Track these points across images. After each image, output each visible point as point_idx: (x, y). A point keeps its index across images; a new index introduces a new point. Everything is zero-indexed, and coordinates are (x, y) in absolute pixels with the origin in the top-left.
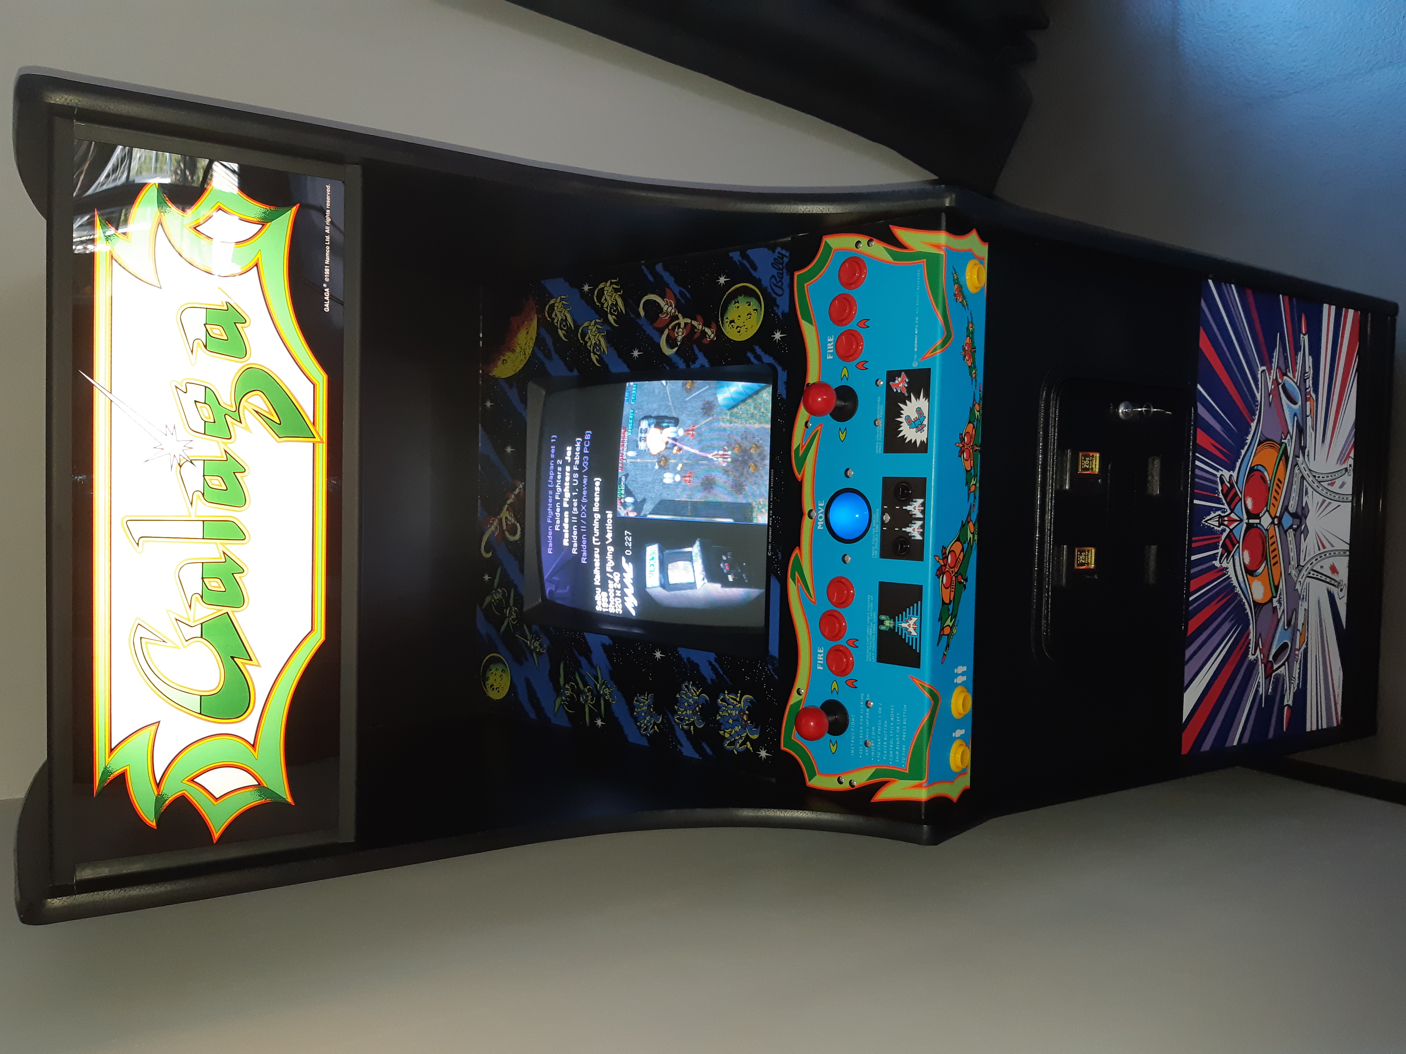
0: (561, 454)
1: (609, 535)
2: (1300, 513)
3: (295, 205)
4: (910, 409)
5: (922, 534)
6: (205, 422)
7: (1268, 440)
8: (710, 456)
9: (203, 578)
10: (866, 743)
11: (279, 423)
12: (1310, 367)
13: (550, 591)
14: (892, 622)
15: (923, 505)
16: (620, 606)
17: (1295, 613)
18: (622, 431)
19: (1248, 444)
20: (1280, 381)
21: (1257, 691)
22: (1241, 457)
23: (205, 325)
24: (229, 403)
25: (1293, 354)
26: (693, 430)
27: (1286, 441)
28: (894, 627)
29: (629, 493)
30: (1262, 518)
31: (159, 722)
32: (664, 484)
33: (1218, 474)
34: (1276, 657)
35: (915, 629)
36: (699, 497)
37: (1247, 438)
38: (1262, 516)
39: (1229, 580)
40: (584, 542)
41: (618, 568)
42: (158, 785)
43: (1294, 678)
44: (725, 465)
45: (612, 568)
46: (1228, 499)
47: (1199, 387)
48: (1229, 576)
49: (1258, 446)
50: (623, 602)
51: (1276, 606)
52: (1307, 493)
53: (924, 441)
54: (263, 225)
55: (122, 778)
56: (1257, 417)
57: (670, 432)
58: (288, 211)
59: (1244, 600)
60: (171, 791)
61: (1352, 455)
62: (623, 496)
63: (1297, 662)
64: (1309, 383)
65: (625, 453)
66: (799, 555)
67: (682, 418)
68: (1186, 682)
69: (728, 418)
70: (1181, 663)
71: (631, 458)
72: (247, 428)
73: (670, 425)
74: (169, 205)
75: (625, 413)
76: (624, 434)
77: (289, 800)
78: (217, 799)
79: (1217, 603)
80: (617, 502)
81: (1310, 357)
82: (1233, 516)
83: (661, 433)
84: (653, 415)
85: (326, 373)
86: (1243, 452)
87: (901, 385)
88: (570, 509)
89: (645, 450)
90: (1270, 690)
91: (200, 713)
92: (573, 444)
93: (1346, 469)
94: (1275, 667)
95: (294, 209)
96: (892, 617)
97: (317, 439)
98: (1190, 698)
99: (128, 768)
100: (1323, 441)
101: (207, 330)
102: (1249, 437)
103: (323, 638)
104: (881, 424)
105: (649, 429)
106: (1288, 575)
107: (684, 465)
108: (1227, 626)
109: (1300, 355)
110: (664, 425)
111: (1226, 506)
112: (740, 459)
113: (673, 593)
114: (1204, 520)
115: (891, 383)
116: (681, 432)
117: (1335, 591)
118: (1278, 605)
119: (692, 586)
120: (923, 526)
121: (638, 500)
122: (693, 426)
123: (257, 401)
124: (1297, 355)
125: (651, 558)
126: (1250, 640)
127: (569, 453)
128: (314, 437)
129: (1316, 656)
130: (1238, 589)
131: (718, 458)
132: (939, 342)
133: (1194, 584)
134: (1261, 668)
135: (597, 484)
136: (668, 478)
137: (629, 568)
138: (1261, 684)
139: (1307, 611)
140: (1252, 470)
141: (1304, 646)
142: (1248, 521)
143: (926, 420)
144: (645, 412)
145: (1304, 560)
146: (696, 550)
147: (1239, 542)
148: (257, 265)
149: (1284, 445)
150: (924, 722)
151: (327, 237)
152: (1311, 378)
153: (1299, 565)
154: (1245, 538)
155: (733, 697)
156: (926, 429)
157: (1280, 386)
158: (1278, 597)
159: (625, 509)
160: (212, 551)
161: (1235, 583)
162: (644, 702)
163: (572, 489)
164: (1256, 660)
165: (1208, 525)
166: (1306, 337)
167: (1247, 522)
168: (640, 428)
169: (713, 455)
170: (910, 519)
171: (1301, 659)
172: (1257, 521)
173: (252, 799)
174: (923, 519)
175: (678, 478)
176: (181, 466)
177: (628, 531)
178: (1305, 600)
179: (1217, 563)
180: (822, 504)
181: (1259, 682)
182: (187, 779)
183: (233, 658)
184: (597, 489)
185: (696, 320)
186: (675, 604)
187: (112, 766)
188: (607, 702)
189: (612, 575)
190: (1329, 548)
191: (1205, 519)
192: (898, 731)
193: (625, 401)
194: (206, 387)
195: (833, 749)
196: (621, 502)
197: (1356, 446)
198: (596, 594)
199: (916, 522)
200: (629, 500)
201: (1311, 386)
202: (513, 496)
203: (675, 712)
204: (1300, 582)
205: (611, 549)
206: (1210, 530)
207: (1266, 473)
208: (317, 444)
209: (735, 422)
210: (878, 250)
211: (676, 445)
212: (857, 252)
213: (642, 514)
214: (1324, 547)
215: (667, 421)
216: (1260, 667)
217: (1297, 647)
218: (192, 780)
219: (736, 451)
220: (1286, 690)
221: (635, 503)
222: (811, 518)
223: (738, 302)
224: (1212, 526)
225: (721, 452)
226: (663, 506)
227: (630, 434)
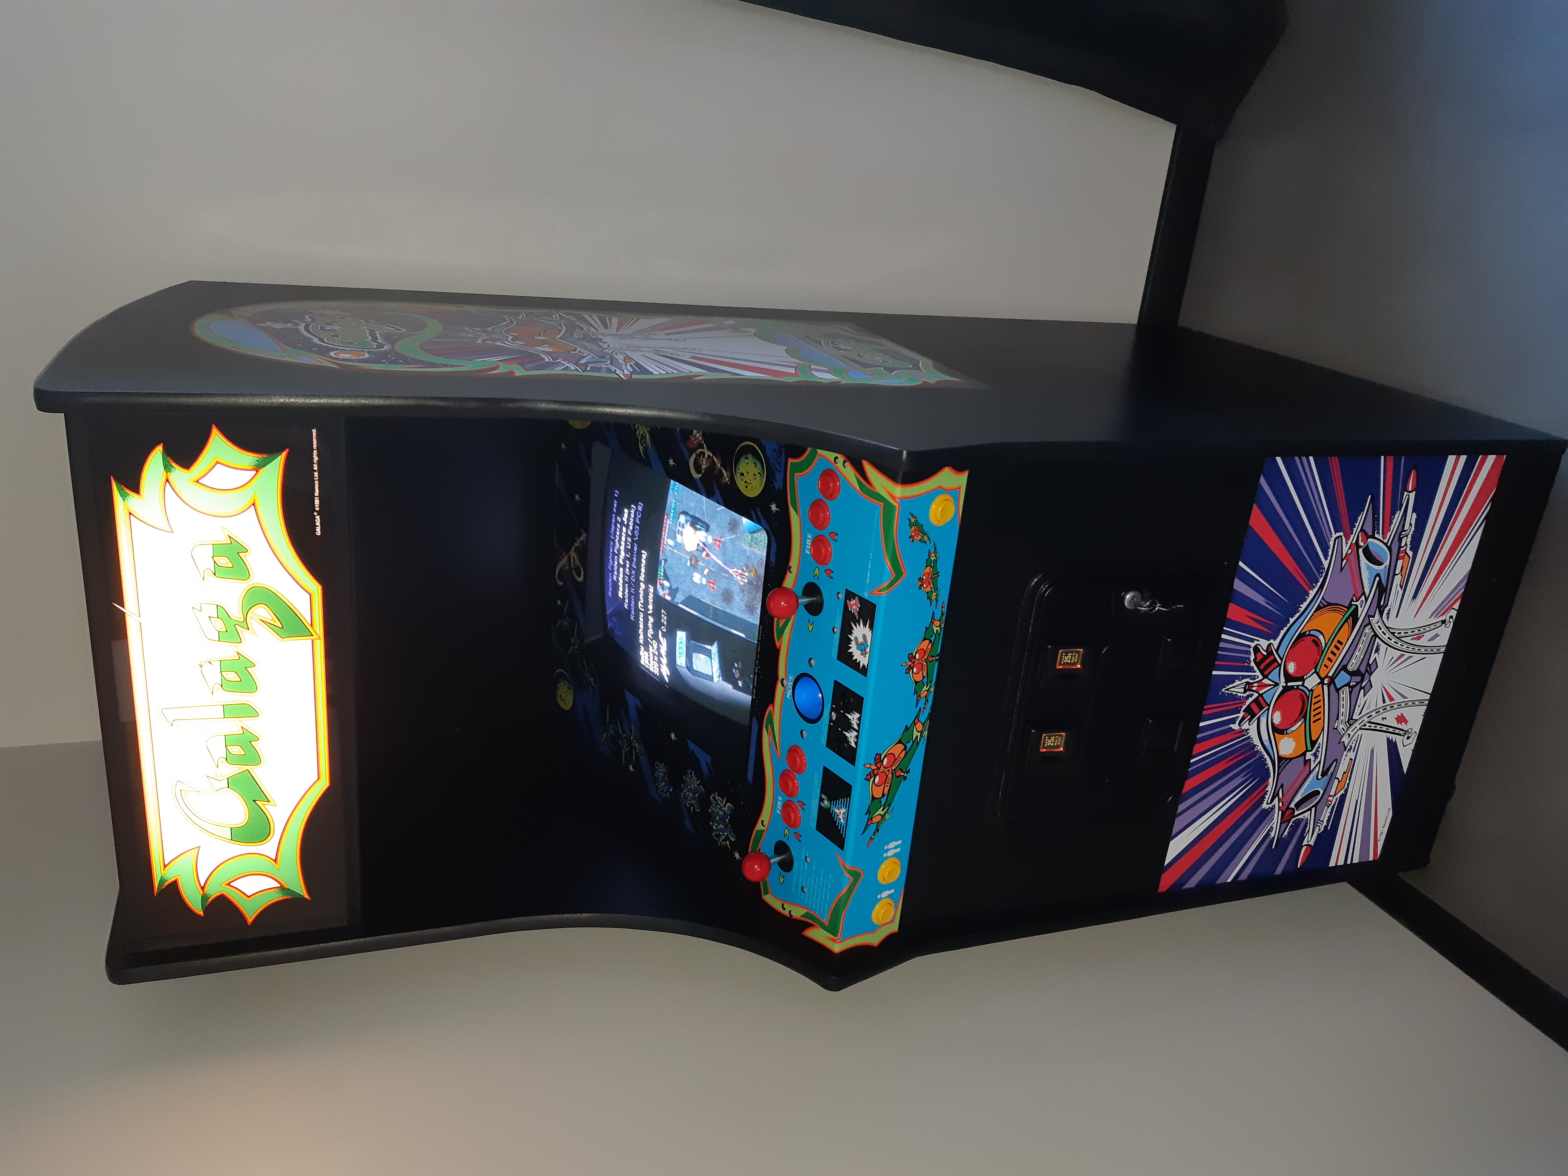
0: (620, 513)
1: (650, 607)
2: (1363, 670)
3: (283, 450)
4: (860, 631)
5: (856, 743)
6: (219, 632)
7: (1329, 604)
8: (731, 571)
9: (226, 746)
10: (802, 888)
11: (281, 627)
12: (1411, 525)
13: (611, 627)
14: (829, 803)
15: (859, 719)
16: (658, 670)
17: (1335, 763)
18: (666, 517)
19: (1301, 612)
20: (1361, 544)
21: (1268, 834)
22: (1288, 625)
23: (212, 557)
24: (238, 616)
25: (1388, 512)
26: (720, 541)
27: (1357, 603)
28: (830, 808)
29: (666, 577)
30: (1306, 680)
31: (200, 847)
32: (693, 582)
33: (1253, 645)
34: (1298, 805)
35: (843, 818)
36: (719, 605)
37: (1301, 606)
38: (1307, 678)
39: (1250, 740)
40: (633, 602)
41: (655, 637)
42: (203, 888)
43: (1322, 821)
44: (742, 583)
45: (652, 635)
46: (1262, 667)
47: (1241, 564)
48: (1250, 736)
49: (1314, 612)
50: (660, 667)
51: (1310, 760)
52: (1377, 650)
53: (865, 666)
54: (257, 471)
55: (175, 884)
56: (1319, 584)
57: (702, 535)
58: (278, 456)
59: (1266, 756)
60: (213, 891)
61: (1456, 606)
62: (662, 578)
63: (1328, 807)
64: (1407, 541)
65: (666, 539)
66: (772, 711)
67: (712, 526)
68: (1174, 832)
69: (749, 541)
70: (1173, 815)
71: (670, 546)
72: (254, 633)
73: (702, 529)
74: (174, 466)
75: (669, 500)
76: (666, 520)
77: (306, 896)
78: (249, 897)
79: (1226, 762)
80: (657, 581)
81: (1414, 514)
82: (1266, 681)
83: (695, 533)
84: (690, 513)
85: (320, 584)
86: (1292, 620)
87: (854, 607)
88: (624, 566)
89: (681, 544)
90: (1286, 833)
91: (232, 840)
92: (629, 508)
93: (1444, 622)
94: (1296, 813)
95: (284, 454)
96: (829, 800)
97: (315, 637)
98: (1175, 847)
99: (178, 877)
100: (1414, 597)
101: (215, 562)
102: (1304, 606)
103: (328, 784)
104: (838, 630)
105: (685, 525)
106: (1332, 729)
107: (710, 571)
108: (1239, 780)
109: (1398, 515)
110: (698, 527)
111: (1258, 673)
112: (755, 583)
113: (695, 677)
114: (1224, 689)
115: (848, 601)
116: (710, 540)
117: (1398, 740)
118: (1313, 758)
119: (711, 678)
120: (857, 737)
121: (673, 588)
122: (720, 538)
123: (262, 611)
124: (1394, 514)
125: (680, 642)
126: (1268, 791)
127: (626, 515)
128: (312, 635)
129: (1357, 801)
130: (1260, 747)
131: (737, 575)
132: (885, 583)
133: (1197, 748)
134: (1277, 816)
135: (644, 556)
136: (697, 578)
137: (664, 641)
138: (1274, 829)
139: (1353, 762)
140: (1302, 635)
141: (1343, 792)
142: (1287, 684)
143: (869, 648)
144: (684, 507)
145: (1360, 713)
146: (714, 649)
147: (1269, 705)
148: (254, 505)
149: (1354, 607)
150: (843, 893)
151: (315, 473)
152: (1410, 536)
153: (1350, 718)
154: (1278, 701)
155: (720, 799)
156: (867, 655)
157: (1361, 550)
158: (1314, 751)
159: (663, 590)
160: (233, 726)
161: (1256, 741)
162: (661, 770)
163: (626, 551)
164: (1273, 808)
165: (1230, 692)
166: (1412, 495)
167: (1284, 685)
168: (679, 520)
169: (733, 572)
170: (849, 727)
171: (1334, 805)
172: (1301, 683)
173: (277, 896)
174: (858, 731)
175: (704, 581)
176: (201, 667)
177: (664, 611)
178: (1352, 750)
179: (1235, 727)
180: (792, 678)
181: (1272, 827)
182: (225, 883)
183: (254, 801)
184: (644, 561)
185: (716, 457)
186: (697, 687)
187: (167, 876)
188: (637, 754)
189: (652, 642)
190: (1398, 699)
191: (1226, 687)
192: (824, 891)
193: (671, 489)
194: (217, 606)
195: (782, 880)
196: (660, 582)
197: (1464, 598)
198: (640, 650)
199: (853, 731)
200: (666, 584)
201: (1408, 543)
202: (579, 541)
203: (682, 790)
204: (1349, 735)
205: (651, 619)
206: (1234, 697)
207: (1321, 637)
208: (315, 640)
209: (754, 547)
210: (848, 473)
211: (705, 550)
212: (834, 466)
213: (675, 601)
214: (1391, 699)
215: (700, 523)
216: (1276, 814)
217: (1332, 793)
218: (229, 884)
219: (752, 574)
220: (1308, 831)
221: (670, 588)
222: (783, 685)
223: (747, 459)
224: (1234, 693)
225: (740, 571)
226: (691, 600)
227: (671, 522)
